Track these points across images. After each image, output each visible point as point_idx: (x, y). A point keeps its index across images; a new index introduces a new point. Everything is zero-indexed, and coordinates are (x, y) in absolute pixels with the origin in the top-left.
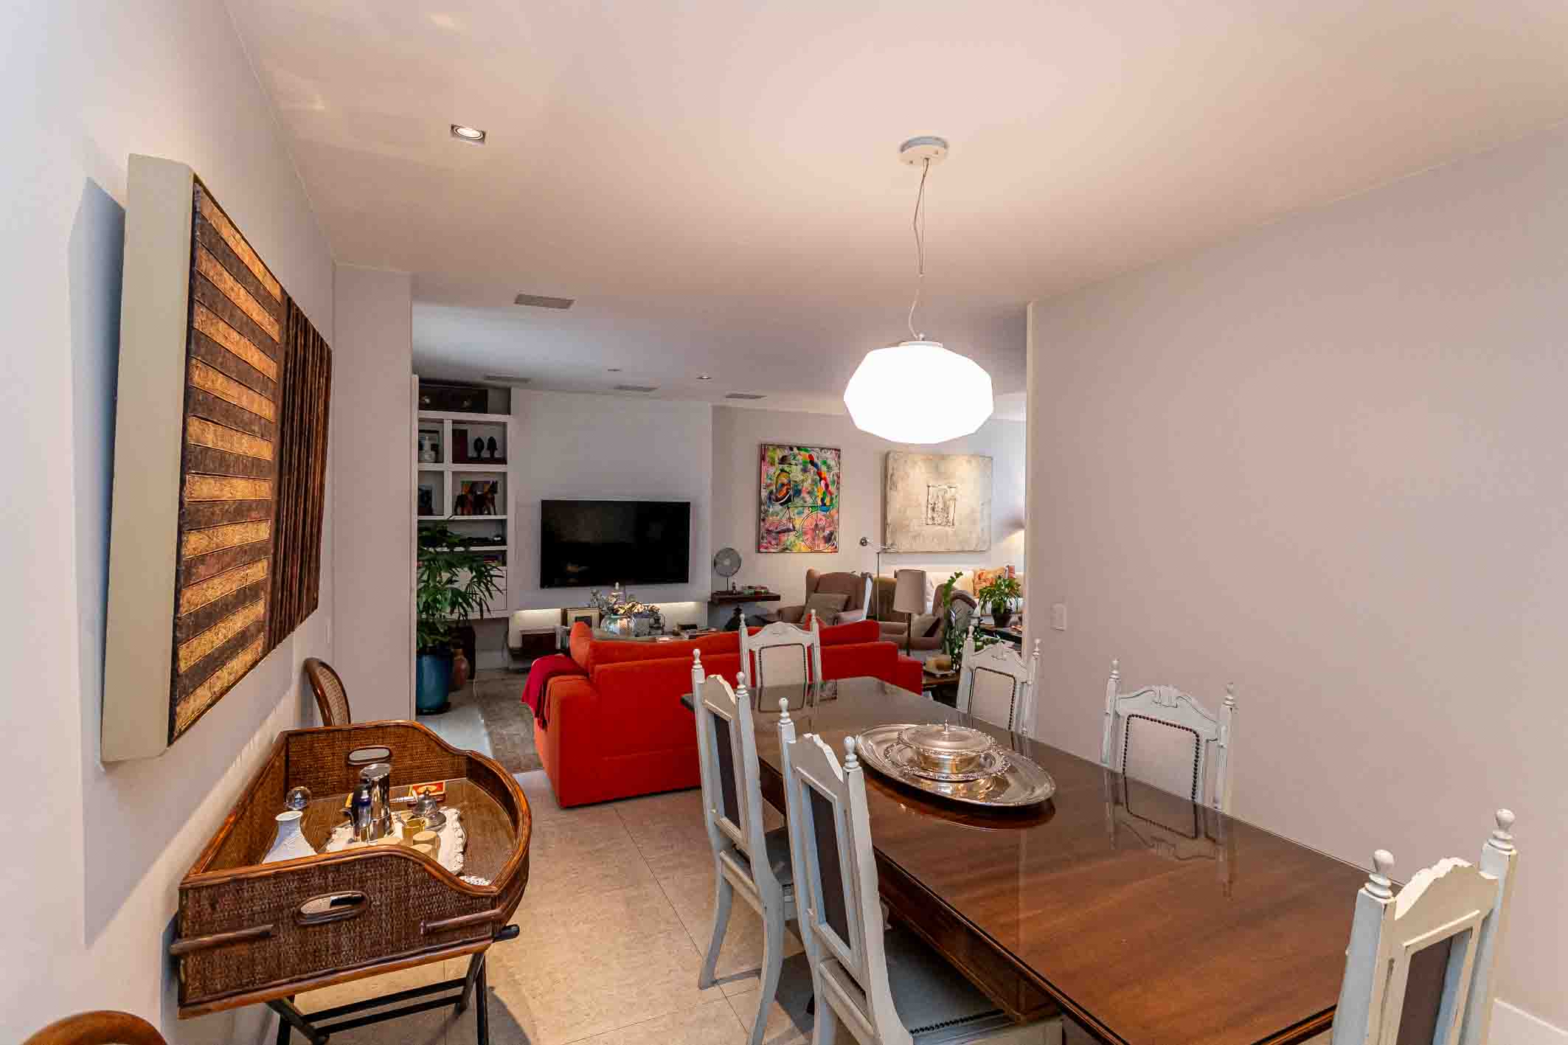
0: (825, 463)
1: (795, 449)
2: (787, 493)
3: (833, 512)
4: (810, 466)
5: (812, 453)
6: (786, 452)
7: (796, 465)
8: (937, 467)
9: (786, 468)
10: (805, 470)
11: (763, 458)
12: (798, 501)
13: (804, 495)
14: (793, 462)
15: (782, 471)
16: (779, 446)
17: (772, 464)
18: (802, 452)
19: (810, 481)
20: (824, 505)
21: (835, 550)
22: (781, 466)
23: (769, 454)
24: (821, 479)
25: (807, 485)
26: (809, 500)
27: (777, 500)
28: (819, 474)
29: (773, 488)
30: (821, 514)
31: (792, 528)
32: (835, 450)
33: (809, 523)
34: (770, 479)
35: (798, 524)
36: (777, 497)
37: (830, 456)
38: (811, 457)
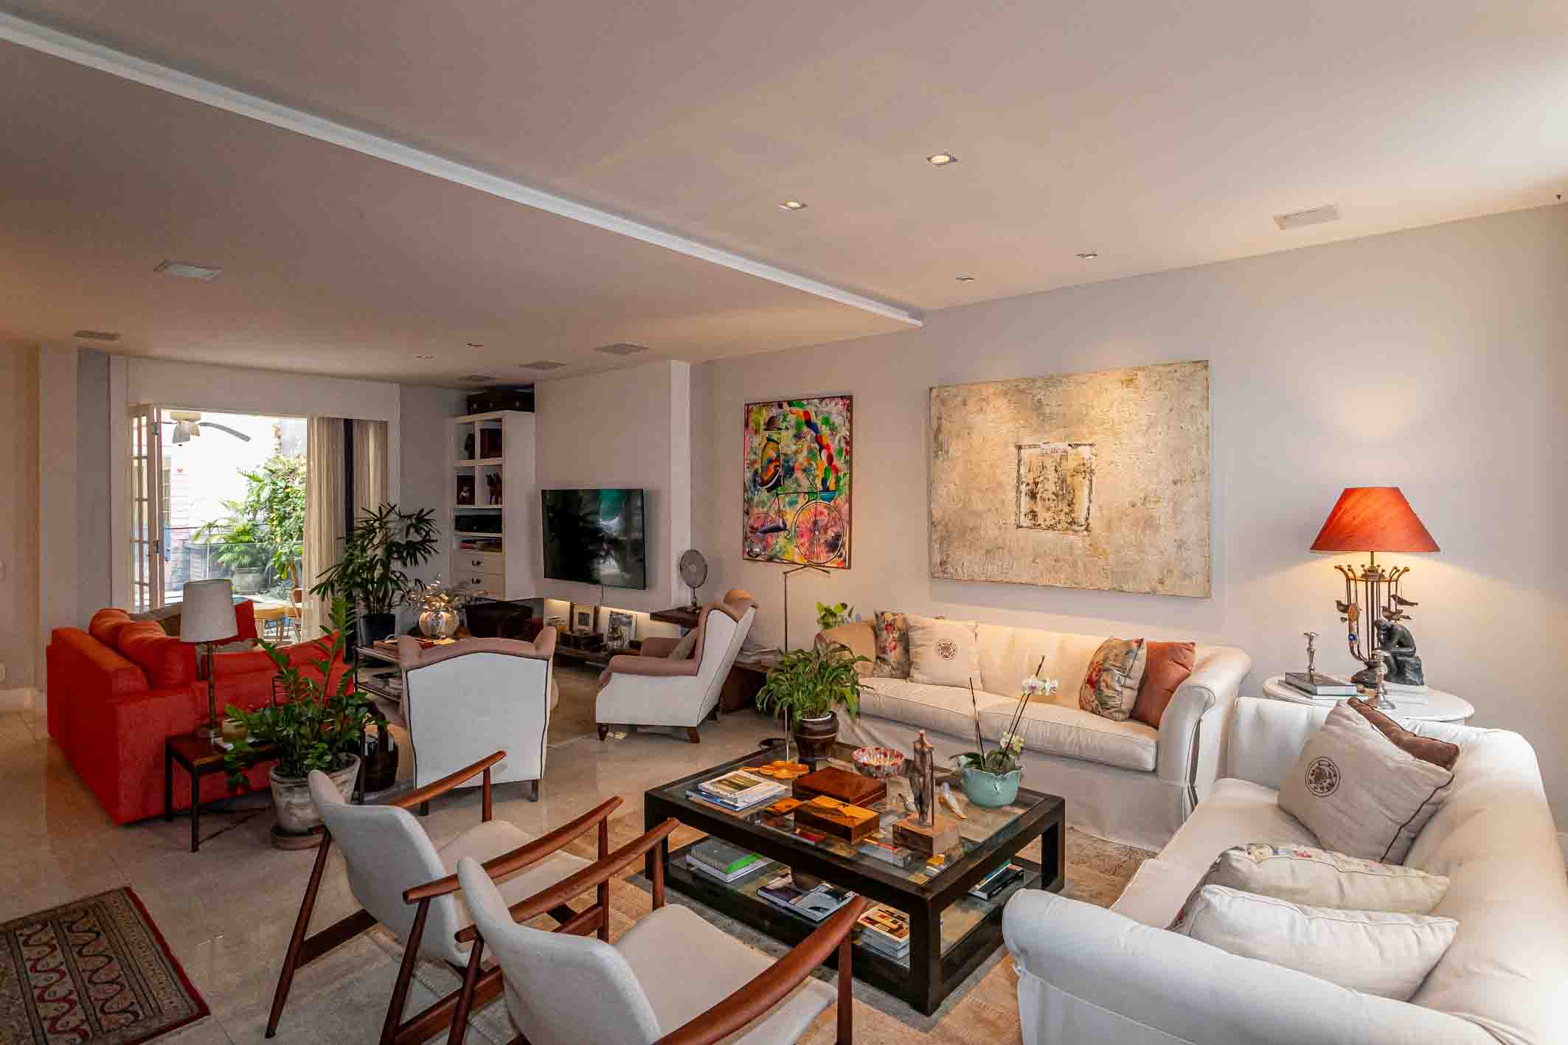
0: (826, 421)
1: (785, 405)
2: (776, 471)
3: (841, 500)
4: (805, 429)
5: (808, 408)
6: (774, 411)
7: (787, 428)
8: (1039, 405)
9: (775, 437)
10: (798, 436)
11: (747, 425)
12: (789, 484)
13: (798, 474)
14: (783, 425)
15: (769, 440)
16: (767, 405)
17: (757, 432)
18: (794, 409)
19: (805, 453)
20: (826, 489)
21: (846, 564)
22: (767, 434)
23: (753, 416)
24: (822, 447)
25: (802, 458)
26: (805, 484)
27: (764, 483)
28: (818, 440)
29: (758, 466)
30: (821, 505)
31: (781, 525)
32: (842, 398)
33: (806, 518)
34: (755, 453)
35: (790, 518)
36: (762, 478)
37: (835, 411)
38: (806, 414)
